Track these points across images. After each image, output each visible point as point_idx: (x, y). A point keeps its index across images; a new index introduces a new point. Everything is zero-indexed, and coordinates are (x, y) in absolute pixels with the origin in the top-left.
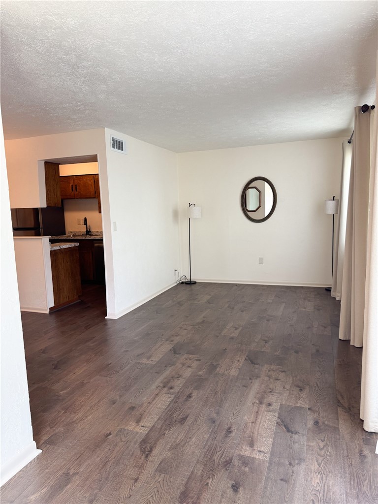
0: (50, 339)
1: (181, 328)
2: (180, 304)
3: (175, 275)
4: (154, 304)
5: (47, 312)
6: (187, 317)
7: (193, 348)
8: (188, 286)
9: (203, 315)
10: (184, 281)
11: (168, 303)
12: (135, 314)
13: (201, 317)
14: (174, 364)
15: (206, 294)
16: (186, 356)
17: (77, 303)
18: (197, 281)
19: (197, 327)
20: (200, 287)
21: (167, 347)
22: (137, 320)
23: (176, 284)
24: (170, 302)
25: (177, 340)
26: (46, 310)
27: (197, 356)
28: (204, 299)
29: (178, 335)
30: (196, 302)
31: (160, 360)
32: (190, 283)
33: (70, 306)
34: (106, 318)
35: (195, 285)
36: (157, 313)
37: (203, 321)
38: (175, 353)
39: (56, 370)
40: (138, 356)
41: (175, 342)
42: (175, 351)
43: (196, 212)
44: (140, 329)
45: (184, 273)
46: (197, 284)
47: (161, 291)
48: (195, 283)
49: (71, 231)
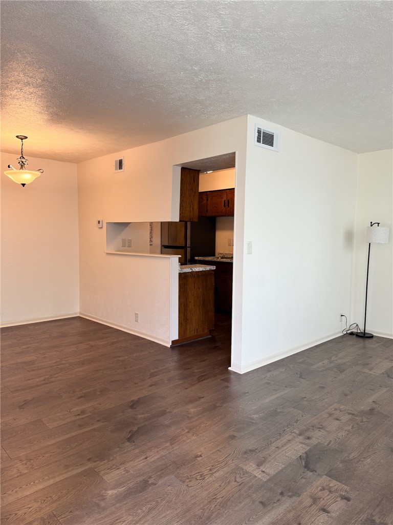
0: (150, 386)
1: (330, 415)
2: (340, 369)
3: (341, 321)
4: (301, 360)
5: (169, 345)
6: (346, 395)
7: (341, 465)
8: (361, 340)
9: (374, 397)
10: (355, 331)
11: (320, 364)
12: (269, 371)
13: (370, 400)
14: (297, 494)
15: (386, 359)
16: (324, 480)
17: (207, 338)
18: (374, 334)
19: (359, 419)
20: (377, 345)
21: (295, 449)
22: (268, 383)
23: (342, 334)
24: (326, 361)
25: (318, 437)
26: (168, 343)
27: (346, 487)
28: (380, 367)
29: (321, 428)
30: (367, 371)
31: (277, 474)
32: (364, 336)
33: (196, 341)
34: (229, 368)
35: (370, 340)
36: (301, 377)
37: (372, 410)
38: (307, 466)
39: (128, 444)
40: (246, 453)
41: (314, 441)
42: (308, 462)
43: (380, 235)
44: (267, 401)
45: (355, 320)
46: (374, 339)
47: (317, 341)
48: (371, 337)
49: (221, 252)
